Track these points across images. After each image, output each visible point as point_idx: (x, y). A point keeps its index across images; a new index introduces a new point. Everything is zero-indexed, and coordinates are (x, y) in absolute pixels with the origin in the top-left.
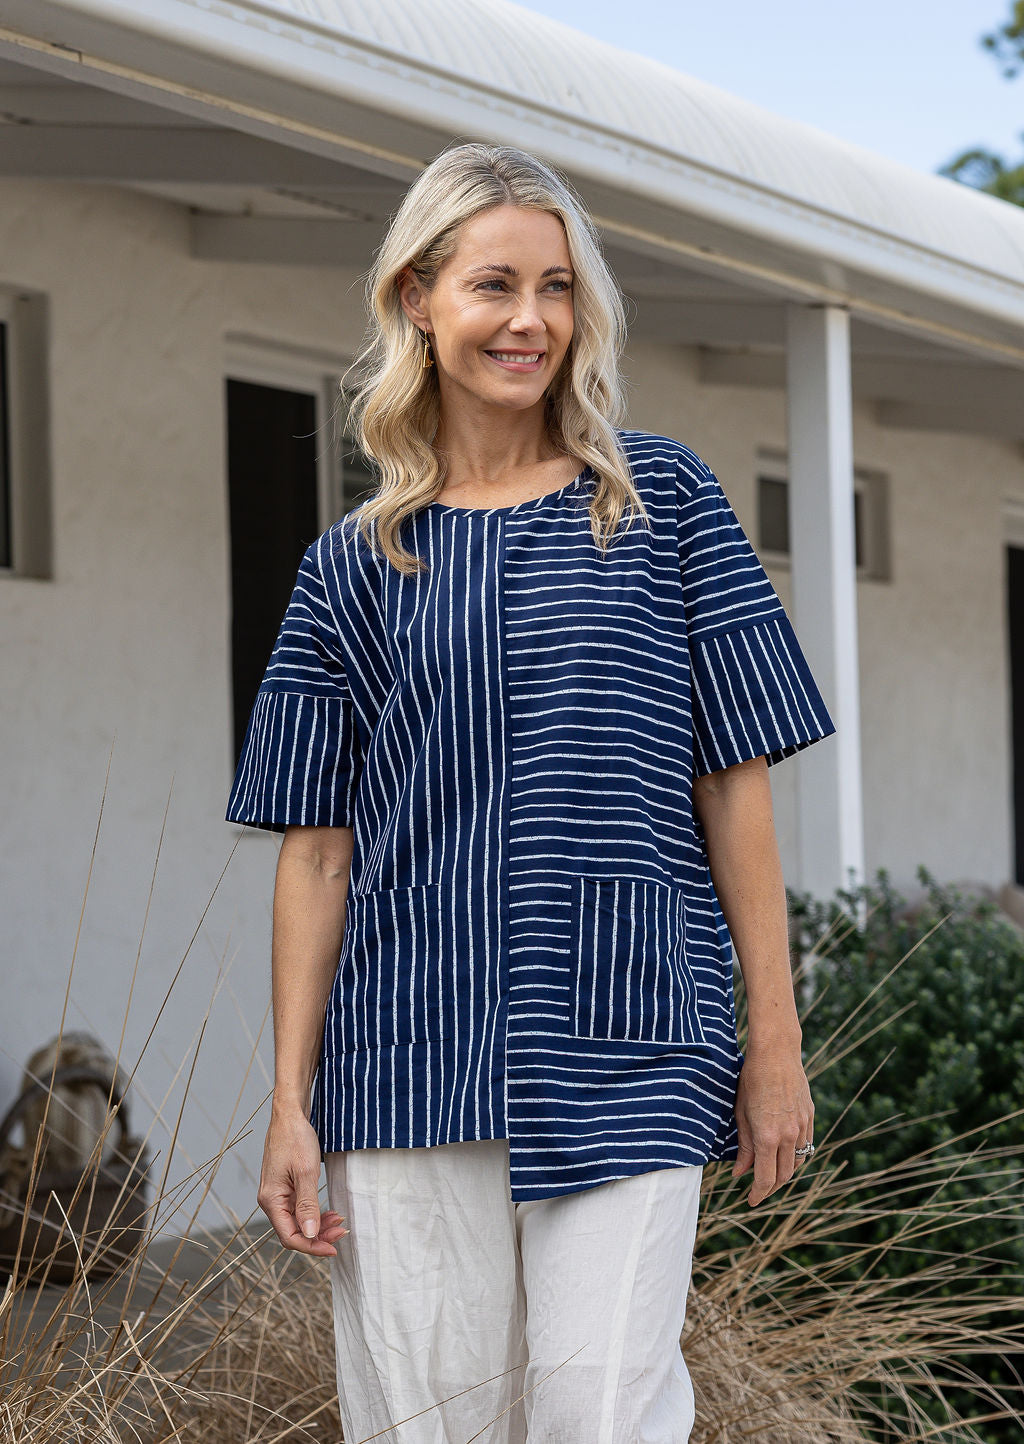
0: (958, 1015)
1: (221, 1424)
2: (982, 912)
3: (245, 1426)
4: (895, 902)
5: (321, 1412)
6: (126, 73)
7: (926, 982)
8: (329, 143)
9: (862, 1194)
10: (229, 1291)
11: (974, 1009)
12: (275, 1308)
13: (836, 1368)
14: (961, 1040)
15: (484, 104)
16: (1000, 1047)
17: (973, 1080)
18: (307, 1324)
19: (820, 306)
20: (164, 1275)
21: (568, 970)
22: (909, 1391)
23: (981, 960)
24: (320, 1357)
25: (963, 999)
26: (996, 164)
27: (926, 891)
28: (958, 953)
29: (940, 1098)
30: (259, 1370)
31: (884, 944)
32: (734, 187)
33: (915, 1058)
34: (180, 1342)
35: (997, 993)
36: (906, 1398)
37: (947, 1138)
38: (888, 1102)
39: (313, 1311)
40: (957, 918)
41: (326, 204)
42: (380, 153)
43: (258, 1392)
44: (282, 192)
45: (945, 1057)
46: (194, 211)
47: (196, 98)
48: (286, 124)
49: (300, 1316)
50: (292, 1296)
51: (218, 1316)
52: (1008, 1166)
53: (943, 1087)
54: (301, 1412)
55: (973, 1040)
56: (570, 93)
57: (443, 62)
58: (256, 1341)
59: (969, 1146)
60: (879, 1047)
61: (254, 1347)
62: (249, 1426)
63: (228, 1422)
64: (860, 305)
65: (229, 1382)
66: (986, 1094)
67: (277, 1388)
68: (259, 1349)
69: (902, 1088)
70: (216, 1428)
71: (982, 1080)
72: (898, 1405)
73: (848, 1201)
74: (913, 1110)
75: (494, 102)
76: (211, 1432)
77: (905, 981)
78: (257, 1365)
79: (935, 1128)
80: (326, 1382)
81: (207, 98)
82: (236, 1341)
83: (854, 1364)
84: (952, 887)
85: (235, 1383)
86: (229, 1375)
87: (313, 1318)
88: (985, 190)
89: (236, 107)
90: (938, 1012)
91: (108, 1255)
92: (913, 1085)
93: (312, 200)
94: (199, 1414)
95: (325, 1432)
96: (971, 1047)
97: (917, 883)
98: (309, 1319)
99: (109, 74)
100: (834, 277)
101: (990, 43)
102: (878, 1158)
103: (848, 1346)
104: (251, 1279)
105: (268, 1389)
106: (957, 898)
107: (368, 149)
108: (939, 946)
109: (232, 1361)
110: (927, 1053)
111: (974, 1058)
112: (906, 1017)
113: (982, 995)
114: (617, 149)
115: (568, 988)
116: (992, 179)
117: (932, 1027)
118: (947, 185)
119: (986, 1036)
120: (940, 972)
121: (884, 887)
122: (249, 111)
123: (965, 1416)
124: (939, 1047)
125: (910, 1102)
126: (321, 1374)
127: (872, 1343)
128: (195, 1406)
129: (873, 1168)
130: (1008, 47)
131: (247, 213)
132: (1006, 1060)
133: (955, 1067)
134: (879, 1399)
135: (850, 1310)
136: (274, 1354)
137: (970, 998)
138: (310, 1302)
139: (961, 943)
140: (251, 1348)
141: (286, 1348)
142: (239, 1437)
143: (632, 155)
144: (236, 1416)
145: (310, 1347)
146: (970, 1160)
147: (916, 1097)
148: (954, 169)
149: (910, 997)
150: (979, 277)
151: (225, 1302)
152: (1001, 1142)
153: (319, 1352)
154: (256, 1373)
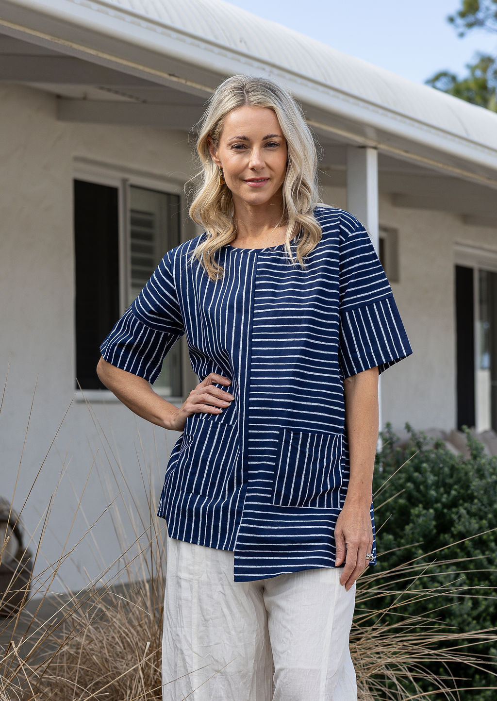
0: (425, 495)
1: (62, 691)
2: (438, 446)
3: (73, 692)
4: (395, 439)
5: (110, 685)
6: (21, 29)
7: (410, 479)
8: (121, 64)
9: (378, 582)
10: (65, 626)
11: (433, 493)
12: (89, 634)
13: (363, 668)
14: (426, 508)
15: (198, 46)
16: (445, 511)
17: (432, 527)
18: (104, 642)
19: (364, 147)
20: (33, 617)
21: (273, 473)
22: (398, 679)
23: (436, 469)
24: (110, 659)
25: (427, 487)
26: (454, 78)
27: (409, 435)
28: (425, 465)
29: (416, 536)
30: (80, 665)
31: (389, 459)
32: (321, 88)
33: (404, 516)
34: (43, 649)
35: (445, 485)
36: (396, 682)
37: (420, 555)
38: (391, 537)
39: (108, 636)
40: (425, 448)
41: (124, 94)
42: (147, 70)
43: (80, 675)
44: (102, 88)
45: (418, 516)
46: (59, 97)
47: (56, 41)
48: (101, 55)
49: (101, 638)
50: (96, 629)
51: (60, 637)
52: (450, 570)
53: (418, 530)
54: (101, 685)
55: (432, 508)
56: (241, 41)
57: (178, 25)
58: (79, 650)
59: (430, 559)
60: (387, 510)
61: (78, 653)
62: (75, 691)
63: (65, 689)
64: (383, 147)
65: (65, 670)
66: (438, 533)
67: (89, 674)
68: (80, 654)
69: (398, 530)
70: (59, 693)
71: (436, 527)
72: (392, 685)
73: (370, 586)
74: (403, 541)
75: (203, 45)
76: (56, 694)
77: (400, 478)
78: (79, 663)
79: (413, 550)
80: (113, 671)
81: (61, 42)
82: (69, 650)
83: (371, 665)
84: (422, 433)
85: (69, 671)
86: (65, 667)
87: (108, 640)
88: (446, 92)
89: (75, 46)
90: (415, 494)
91: (6, 606)
92: (403, 529)
93: (117, 92)
94: (51, 686)
95: (112, 695)
96: (431, 511)
97: (406, 431)
98: (105, 640)
99: (12, 29)
100: (371, 133)
101: (451, 20)
102: (385, 564)
103: (368, 657)
104: (77, 620)
105: (84, 674)
106: (425, 438)
107: (141, 68)
108: (416, 461)
109: (67, 660)
110: (409, 514)
111: (432, 516)
112: (400, 496)
113: (437, 485)
114: (264, 69)
115: (272, 481)
116: (451, 86)
117: (412, 501)
118: (429, 89)
119: (439, 505)
120: (416, 474)
121: (389, 432)
122: (82, 48)
123: (425, 691)
124: (415, 511)
125: (402, 537)
126: (110, 667)
127: (381, 655)
128: (48, 682)
129: (383, 569)
130: (460, 21)
131: (85, 98)
132: (448, 517)
133: (423, 520)
134: (385, 682)
135: (370, 639)
136: (88, 657)
137: (431, 487)
138: (106, 631)
139: (427, 460)
140: (77, 653)
141: (94, 654)
142: (70, 697)
143: (271, 72)
144: (68, 687)
145: (105, 654)
146: (431, 565)
147: (405, 534)
148: (433, 81)
149: (402, 486)
150: (441, 134)
151: (64, 631)
152: (446, 557)
153: (110, 656)
154: (78, 666)
